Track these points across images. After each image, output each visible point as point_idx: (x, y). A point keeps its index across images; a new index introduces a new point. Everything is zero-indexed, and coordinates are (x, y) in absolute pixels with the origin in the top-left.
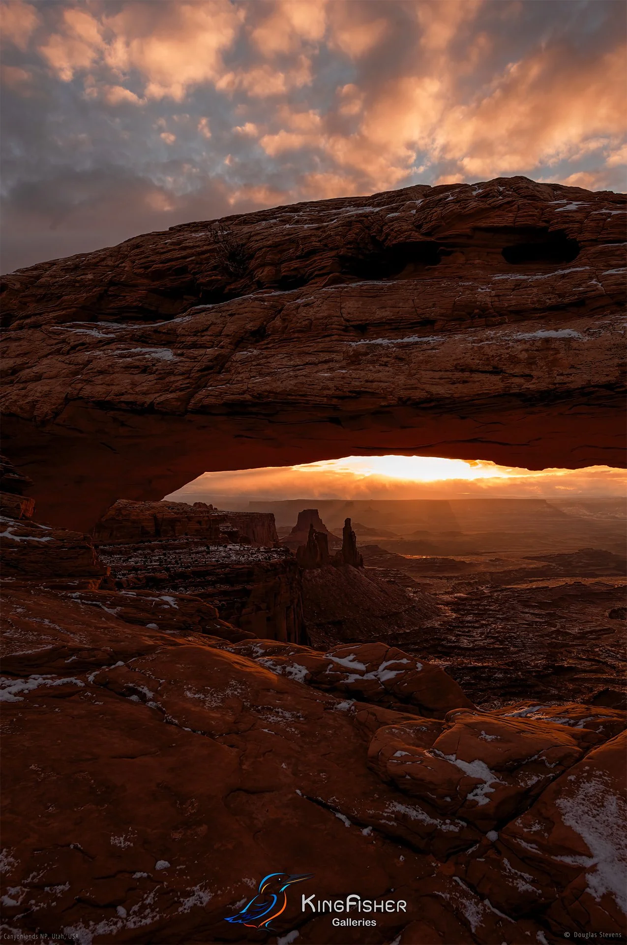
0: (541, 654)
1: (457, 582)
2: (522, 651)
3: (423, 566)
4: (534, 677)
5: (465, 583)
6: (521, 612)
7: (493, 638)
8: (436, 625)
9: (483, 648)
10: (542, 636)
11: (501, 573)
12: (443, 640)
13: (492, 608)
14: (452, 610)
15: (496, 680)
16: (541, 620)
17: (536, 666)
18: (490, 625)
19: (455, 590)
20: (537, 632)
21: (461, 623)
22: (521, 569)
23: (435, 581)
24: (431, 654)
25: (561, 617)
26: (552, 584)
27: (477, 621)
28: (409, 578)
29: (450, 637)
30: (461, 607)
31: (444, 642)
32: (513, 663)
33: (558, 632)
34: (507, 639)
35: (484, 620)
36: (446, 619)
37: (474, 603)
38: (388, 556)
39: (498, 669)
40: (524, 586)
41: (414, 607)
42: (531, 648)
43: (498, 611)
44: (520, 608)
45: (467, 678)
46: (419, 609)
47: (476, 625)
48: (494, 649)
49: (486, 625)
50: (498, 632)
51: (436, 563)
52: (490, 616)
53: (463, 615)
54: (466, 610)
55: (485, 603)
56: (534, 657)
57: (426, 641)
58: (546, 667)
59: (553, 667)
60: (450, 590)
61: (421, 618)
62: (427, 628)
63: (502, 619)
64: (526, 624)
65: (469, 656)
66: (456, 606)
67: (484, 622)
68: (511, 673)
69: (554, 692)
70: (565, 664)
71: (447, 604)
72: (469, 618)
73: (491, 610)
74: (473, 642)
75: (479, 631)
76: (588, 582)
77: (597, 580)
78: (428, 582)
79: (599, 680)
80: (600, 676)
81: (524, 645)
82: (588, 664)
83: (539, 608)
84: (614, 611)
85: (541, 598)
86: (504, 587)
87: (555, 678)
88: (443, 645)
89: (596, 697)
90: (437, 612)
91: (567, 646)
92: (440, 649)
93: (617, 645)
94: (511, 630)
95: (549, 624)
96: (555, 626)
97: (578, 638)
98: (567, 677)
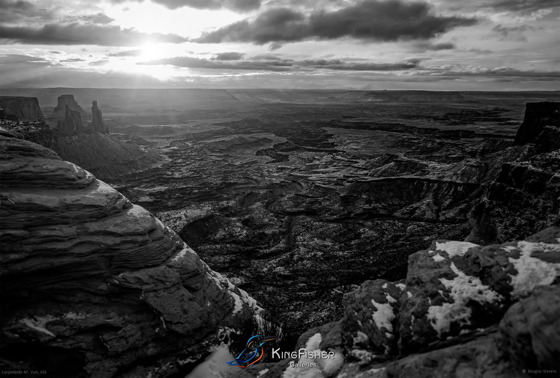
0: (220, 177)
1: (173, 140)
2: (209, 176)
3: (152, 132)
4: (215, 190)
5: (178, 141)
6: (210, 155)
7: (193, 171)
8: (159, 166)
9: (188, 177)
10: (220, 168)
11: (200, 133)
12: (164, 175)
13: (193, 154)
14: (170, 157)
15: (194, 194)
16: (220, 159)
17: (216, 184)
18: (191, 164)
19: (172, 145)
20: (218, 165)
21: (174, 164)
22: (210, 131)
23: (160, 140)
24: (156, 183)
25: (232, 157)
26: (227, 139)
27: (184, 162)
28: (142, 139)
29: (168, 173)
30: (174, 155)
31: (164, 176)
32: (204, 184)
33: (229, 165)
34: (201, 171)
35: (188, 161)
36: (165, 162)
37: (183, 152)
38: (128, 126)
39: (195, 188)
40: (212, 141)
41: (145, 157)
42: (215, 174)
43: (197, 156)
44: (209, 153)
45: (178, 194)
46: (149, 158)
47: (184, 165)
48: (194, 177)
49: (189, 164)
50: (196, 168)
51: (160, 129)
52: (192, 159)
53: (176, 159)
54: (178, 156)
55: (189, 151)
56: (215, 179)
57: (153, 176)
58: (221, 184)
59: (225, 183)
60: (169, 145)
61: (150, 163)
62: (154, 168)
63: (198, 160)
64: (212, 162)
65: (179, 182)
66: (172, 155)
67: (188, 162)
68: (202, 189)
69: (225, 196)
70: (232, 181)
71: (166, 153)
72: (180, 161)
73: (192, 156)
74: (181, 174)
75: (185, 168)
76: (246, 136)
77: (251, 135)
78: (155, 141)
79: (248, 187)
80: (249, 185)
81: (210, 173)
82: (243, 180)
83: (220, 152)
84: (258, 152)
85: (221, 147)
86: (200, 142)
87: (226, 189)
88: (164, 178)
89: (246, 197)
90: (160, 159)
91: (234, 171)
92: (162, 180)
93: (259, 169)
94: (203, 166)
95: (225, 161)
96: (228, 162)
97: (240, 167)
98: (232, 188)
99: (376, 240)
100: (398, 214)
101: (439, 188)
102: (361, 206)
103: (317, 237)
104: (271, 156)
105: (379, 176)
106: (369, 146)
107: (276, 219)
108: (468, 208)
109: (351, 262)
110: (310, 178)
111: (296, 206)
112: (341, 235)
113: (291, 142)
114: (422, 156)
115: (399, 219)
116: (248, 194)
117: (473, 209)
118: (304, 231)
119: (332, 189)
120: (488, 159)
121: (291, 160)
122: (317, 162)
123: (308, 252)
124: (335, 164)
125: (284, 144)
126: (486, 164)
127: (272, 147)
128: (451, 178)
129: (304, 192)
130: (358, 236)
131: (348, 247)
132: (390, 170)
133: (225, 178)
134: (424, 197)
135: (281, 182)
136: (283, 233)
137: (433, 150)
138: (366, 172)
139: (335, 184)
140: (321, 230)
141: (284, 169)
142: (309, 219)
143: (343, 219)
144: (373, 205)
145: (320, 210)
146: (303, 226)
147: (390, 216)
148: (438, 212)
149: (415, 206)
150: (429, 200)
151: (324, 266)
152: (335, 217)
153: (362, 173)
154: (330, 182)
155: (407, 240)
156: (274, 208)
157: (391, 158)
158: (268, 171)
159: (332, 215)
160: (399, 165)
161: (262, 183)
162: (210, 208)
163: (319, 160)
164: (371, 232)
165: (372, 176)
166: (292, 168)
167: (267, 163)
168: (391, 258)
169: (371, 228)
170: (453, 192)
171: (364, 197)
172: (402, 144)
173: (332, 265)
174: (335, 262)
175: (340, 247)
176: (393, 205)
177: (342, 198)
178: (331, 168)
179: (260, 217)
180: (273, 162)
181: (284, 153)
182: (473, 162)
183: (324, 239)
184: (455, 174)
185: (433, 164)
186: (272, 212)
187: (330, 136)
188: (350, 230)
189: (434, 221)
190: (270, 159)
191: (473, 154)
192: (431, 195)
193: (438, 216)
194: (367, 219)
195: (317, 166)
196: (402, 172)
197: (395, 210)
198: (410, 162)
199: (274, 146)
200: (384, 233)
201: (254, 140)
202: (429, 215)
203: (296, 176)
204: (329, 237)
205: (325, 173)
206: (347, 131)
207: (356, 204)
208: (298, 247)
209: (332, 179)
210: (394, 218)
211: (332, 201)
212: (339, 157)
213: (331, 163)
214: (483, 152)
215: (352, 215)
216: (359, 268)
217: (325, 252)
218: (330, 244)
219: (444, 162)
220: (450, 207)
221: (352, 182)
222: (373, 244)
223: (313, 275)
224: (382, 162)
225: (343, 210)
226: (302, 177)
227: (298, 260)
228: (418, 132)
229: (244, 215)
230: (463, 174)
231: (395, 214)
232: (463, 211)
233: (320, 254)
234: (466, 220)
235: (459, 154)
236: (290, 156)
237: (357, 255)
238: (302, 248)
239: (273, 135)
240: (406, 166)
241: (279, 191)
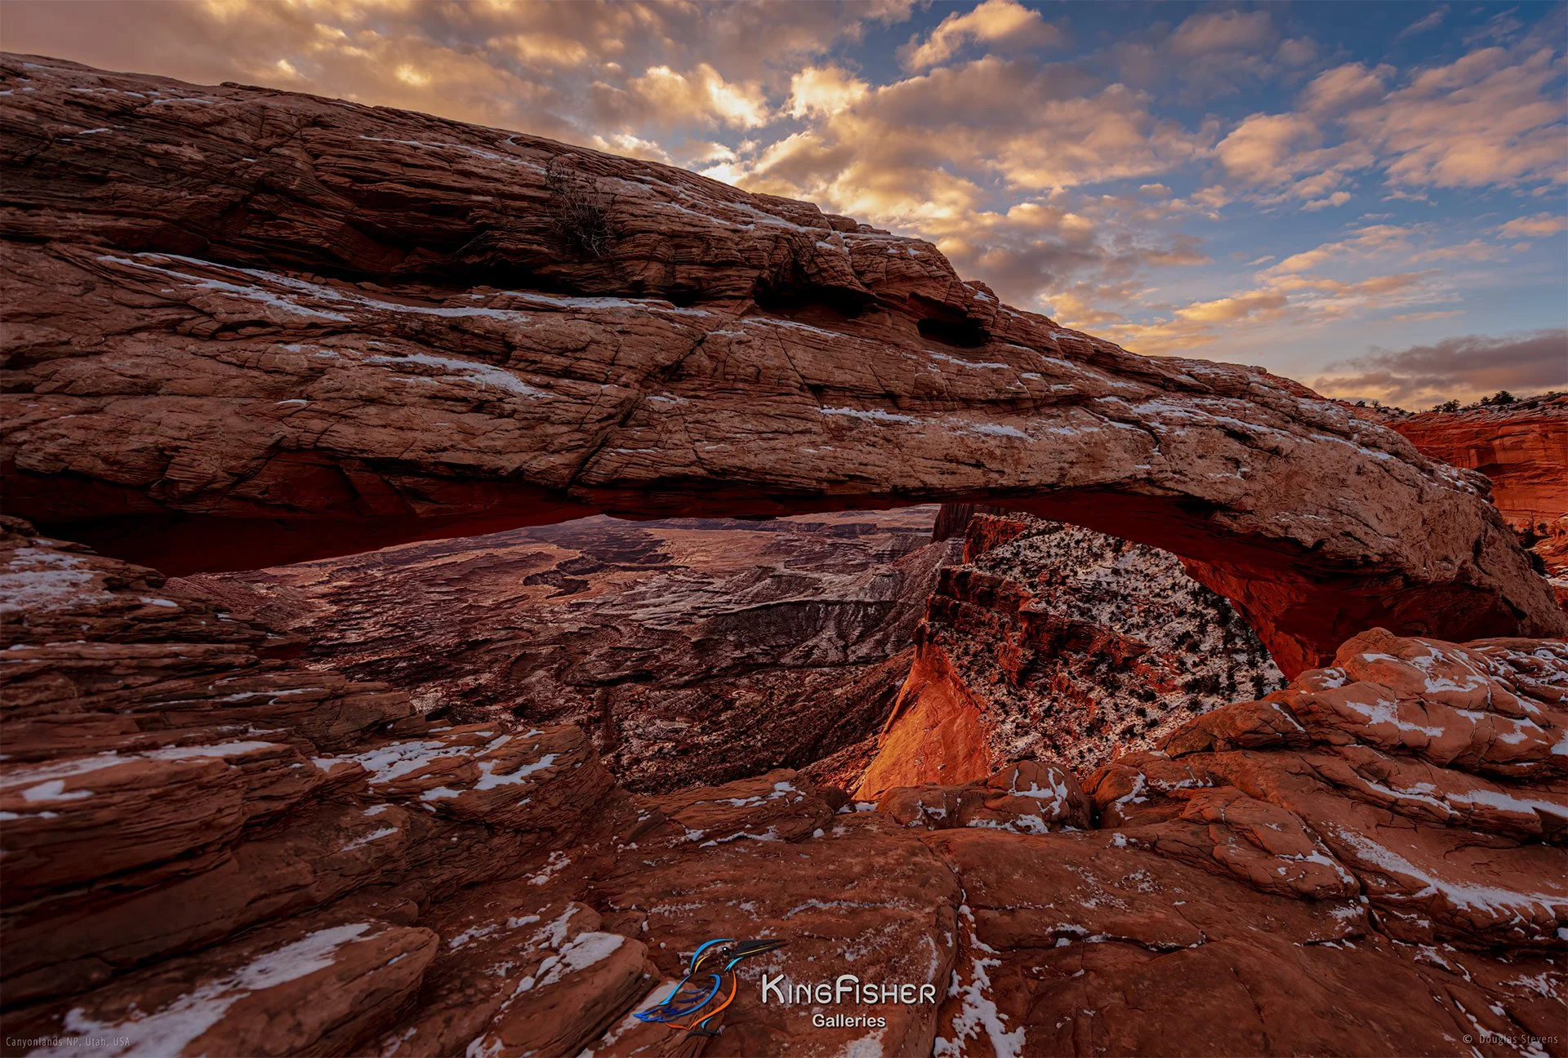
0: (452, 632)
1: (334, 567)
2: (430, 633)
4: (446, 657)
5: (348, 569)
6: (426, 592)
7: (390, 625)
8: (308, 623)
9: (380, 638)
10: (452, 614)
11: (397, 552)
12: (320, 640)
13: (387, 592)
14: (331, 602)
16: (450, 598)
17: (448, 646)
18: (385, 612)
19: (332, 578)
20: (446, 610)
21: (344, 616)
22: (421, 545)
23: (300, 569)
25: (475, 591)
26: (460, 558)
27: (368, 611)
29: (330, 634)
30: (343, 597)
31: (321, 643)
32: (420, 648)
33: (471, 607)
34: (409, 623)
35: (377, 607)
36: (322, 614)
37: (362, 590)
39: (401, 658)
40: (427, 564)
41: (270, 606)
42: (441, 628)
43: (396, 595)
44: (425, 589)
46: (280, 608)
47: (368, 615)
48: (394, 637)
49: (381, 613)
50: (396, 619)
52: (386, 602)
53: (348, 606)
54: (352, 599)
55: (378, 587)
56: (443, 638)
58: (459, 645)
59: (467, 643)
60: (324, 578)
61: (282, 619)
62: (293, 630)
63: (401, 603)
64: (432, 604)
65: (360, 651)
66: (335, 597)
67: (377, 610)
68: (417, 659)
69: (469, 667)
70: (480, 637)
71: (323, 596)
72: (358, 608)
73: (386, 595)
74: (364, 635)
75: (372, 621)
76: (500, 552)
77: (510, 549)
78: (289, 572)
79: (515, 645)
80: (516, 641)
81: (431, 627)
82: (503, 632)
83: (447, 585)
84: (528, 578)
85: (449, 574)
86: (401, 567)
87: (469, 653)
88: (320, 646)
89: (513, 663)
90: (309, 609)
91: (481, 619)
92: (315, 650)
93: (532, 610)
94: (414, 613)
95: (458, 600)
96: (467, 601)
97: (493, 610)
98: (481, 650)
99: (762, 706)
100: (787, 660)
101: (842, 613)
102: (729, 655)
103: (659, 717)
104: (554, 585)
105: (750, 603)
106: (727, 555)
107: (579, 697)
108: (886, 638)
109: (727, 750)
110: (633, 617)
111: (614, 669)
112: (701, 707)
113: (590, 557)
114: (809, 566)
115: (789, 668)
116: (518, 659)
117: (893, 639)
118: (636, 710)
119: (675, 632)
120: (903, 563)
121: (593, 589)
122: (643, 589)
123: (647, 747)
124: (674, 589)
125: (576, 561)
126: (901, 572)
127: (554, 568)
128: (857, 595)
129: (625, 642)
130: (730, 705)
131: (717, 726)
132: (765, 592)
133: (460, 634)
134: (822, 628)
135: (581, 629)
136: (598, 720)
137: (823, 555)
138: (728, 597)
139: (679, 623)
140: (665, 703)
141: (583, 604)
142: (640, 688)
143: (701, 680)
144: (747, 651)
145: (659, 669)
146: (632, 702)
147: (775, 665)
148: (845, 647)
149: (810, 643)
150: (830, 632)
151: (681, 766)
152: (686, 678)
153: (721, 600)
154: (669, 621)
155: (809, 699)
156: (573, 677)
157: (766, 571)
158: (552, 611)
159: (681, 675)
160: (780, 583)
161: (542, 634)
162: (440, 694)
163: (644, 584)
164: (751, 695)
165: (738, 603)
166: (598, 602)
167: (548, 597)
168: (789, 732)
169: (749, 689)
170: (863, 617)
171: (731, 638)
172: (777, 549)
173: (695, 761)
174: (698, 755)
175: (703, 729)
176: (778, 646)
177: (695, 645)
178: (668, 597)
179: (547, 697)
180: (560, 594)
181: (579, 578)
182: (884, 569)
183: (673, 719)
184: (862, 589)
185: (827, 577)
186: (568, 684)
187: (659, 543)
188: (715, 696)
189: (841, 664)
190: (553, 590)
191: (879, 558)
192: (832, 624)
193: (846, 656)
194: (739, 675)
195: (643, 595)
196: (784, 592)
197: (781, 655)
198: (795, 577)
199: (558, 566)
200: (772, 694)
201: (517, 557)
202: (834, 655)
203: (606, 616)
204: (682, 714)
205: (659, 605)
206: (685, 532)
207: (720, 652)
208: (627, 741)
209: (673, 615)
210: (783, 667)
211: (678, 652)
212: (680, 577)
213: (667, 587)
214: (893, 554)
215: (715, 671)
216: (741, 759)
217: (677, 741)
218: (684, 725)
219: (842, 572)
220: (861, 638)
221: (707, 616)
222: (756, 714)
223: (662, 785)
224: (752, 580)
225: (699, 665)
226: (618, 616)
227: (630, 765)
228: (798, 529)
229: (512, 698)
230: (872, 588)
231: (783, 661)
232: (881, 643)
233: (669, 745)
234: (885, 658)
235: (860, 559)
236: (591, 583)
237: (733, 737)
238: (635, 742)
239: (555, 547)
240: (789, 583)
241: (578, 645)
